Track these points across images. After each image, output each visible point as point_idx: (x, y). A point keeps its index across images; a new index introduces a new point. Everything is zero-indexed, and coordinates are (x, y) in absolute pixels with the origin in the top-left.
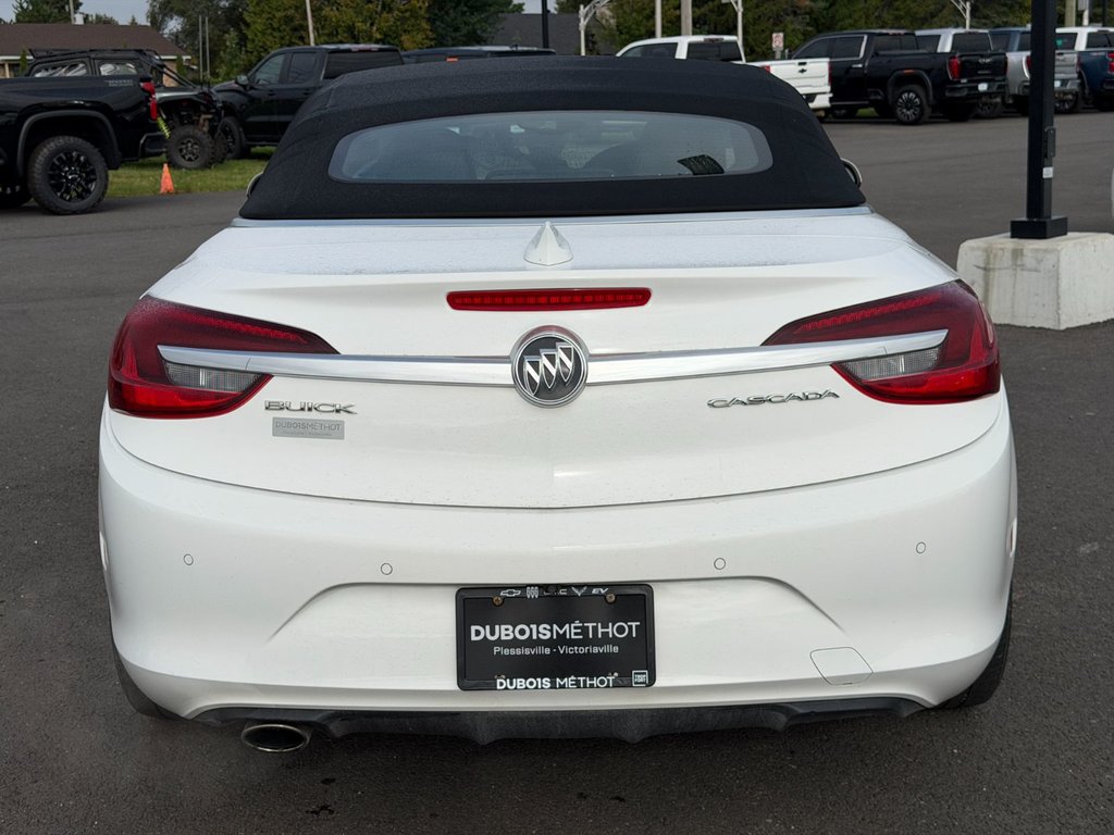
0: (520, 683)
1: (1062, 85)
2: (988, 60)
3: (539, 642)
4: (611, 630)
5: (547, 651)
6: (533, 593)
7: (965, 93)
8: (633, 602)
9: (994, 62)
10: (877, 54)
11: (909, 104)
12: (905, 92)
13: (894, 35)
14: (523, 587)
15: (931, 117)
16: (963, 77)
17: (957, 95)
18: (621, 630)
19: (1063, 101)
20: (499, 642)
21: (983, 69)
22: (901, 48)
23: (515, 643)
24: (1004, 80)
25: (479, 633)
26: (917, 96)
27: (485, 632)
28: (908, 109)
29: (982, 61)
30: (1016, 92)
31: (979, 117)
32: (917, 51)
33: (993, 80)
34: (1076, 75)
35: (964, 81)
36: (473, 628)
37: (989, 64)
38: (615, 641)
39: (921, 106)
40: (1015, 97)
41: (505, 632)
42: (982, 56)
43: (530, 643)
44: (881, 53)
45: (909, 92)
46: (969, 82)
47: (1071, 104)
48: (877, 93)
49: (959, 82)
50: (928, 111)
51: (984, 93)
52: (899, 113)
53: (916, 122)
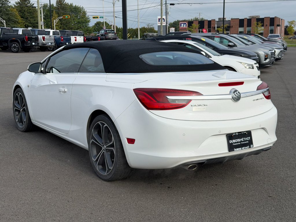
0: (237, 149)
1: (51, 44)
2: (34, 37)
3: (239, 142)
4: (247, 139)
5: (240, 143)
6: (237, 134)
7: (29, 45)
8: (249, 134)
9: (36, 38)
10: (4, 34)
11: (15, 47)
12: (13, 44)
13: (8, 29)
14: (236, 133)
15: (21, 51)
16: (29, 41)
17: (28, 45)
18: (248, 139)
19: (50, 48)
20: (233, 143)
21: (33, 39)
22: (10, 33)
23: (235, 143)
24: (38, 42)
25: (231, 142)
26: (17, 45)
27: (231, 141)
28: (15, 49)
29: (33, 37)
30: (41, 45)
31: (32, 51)
32: (14, 34)
33: (36, 42)
34: (54, 42)
35: (29, 42)
36: (230, 141)
37: (34, 38)
38: (248, 141)
39: (18, 48)
40: (40, 46)
41: (234, 141)
42: (33, 36)
43: (238, 142)
44: (5, 33)
45: (14, 44)
46: (30, 42)
47: (52, 49)
48: (5, 44)
49: (28, 42)
50: (20, 49)
51: (34, 45)
52: (12, 49)
53: (17, 52)
